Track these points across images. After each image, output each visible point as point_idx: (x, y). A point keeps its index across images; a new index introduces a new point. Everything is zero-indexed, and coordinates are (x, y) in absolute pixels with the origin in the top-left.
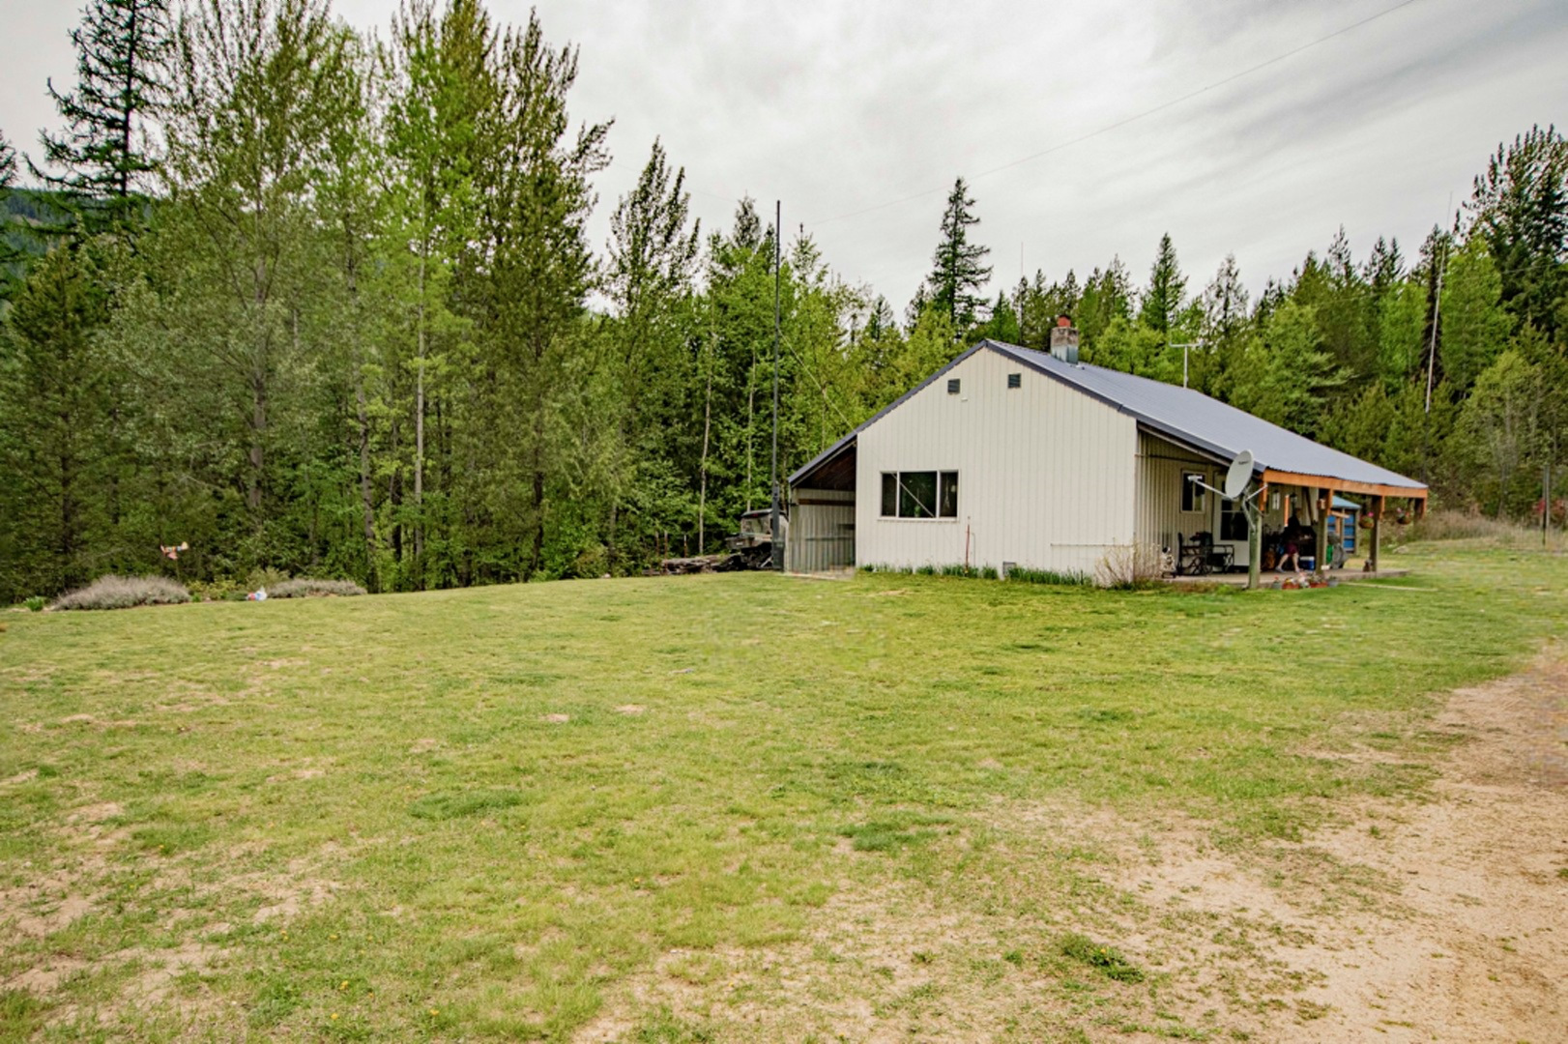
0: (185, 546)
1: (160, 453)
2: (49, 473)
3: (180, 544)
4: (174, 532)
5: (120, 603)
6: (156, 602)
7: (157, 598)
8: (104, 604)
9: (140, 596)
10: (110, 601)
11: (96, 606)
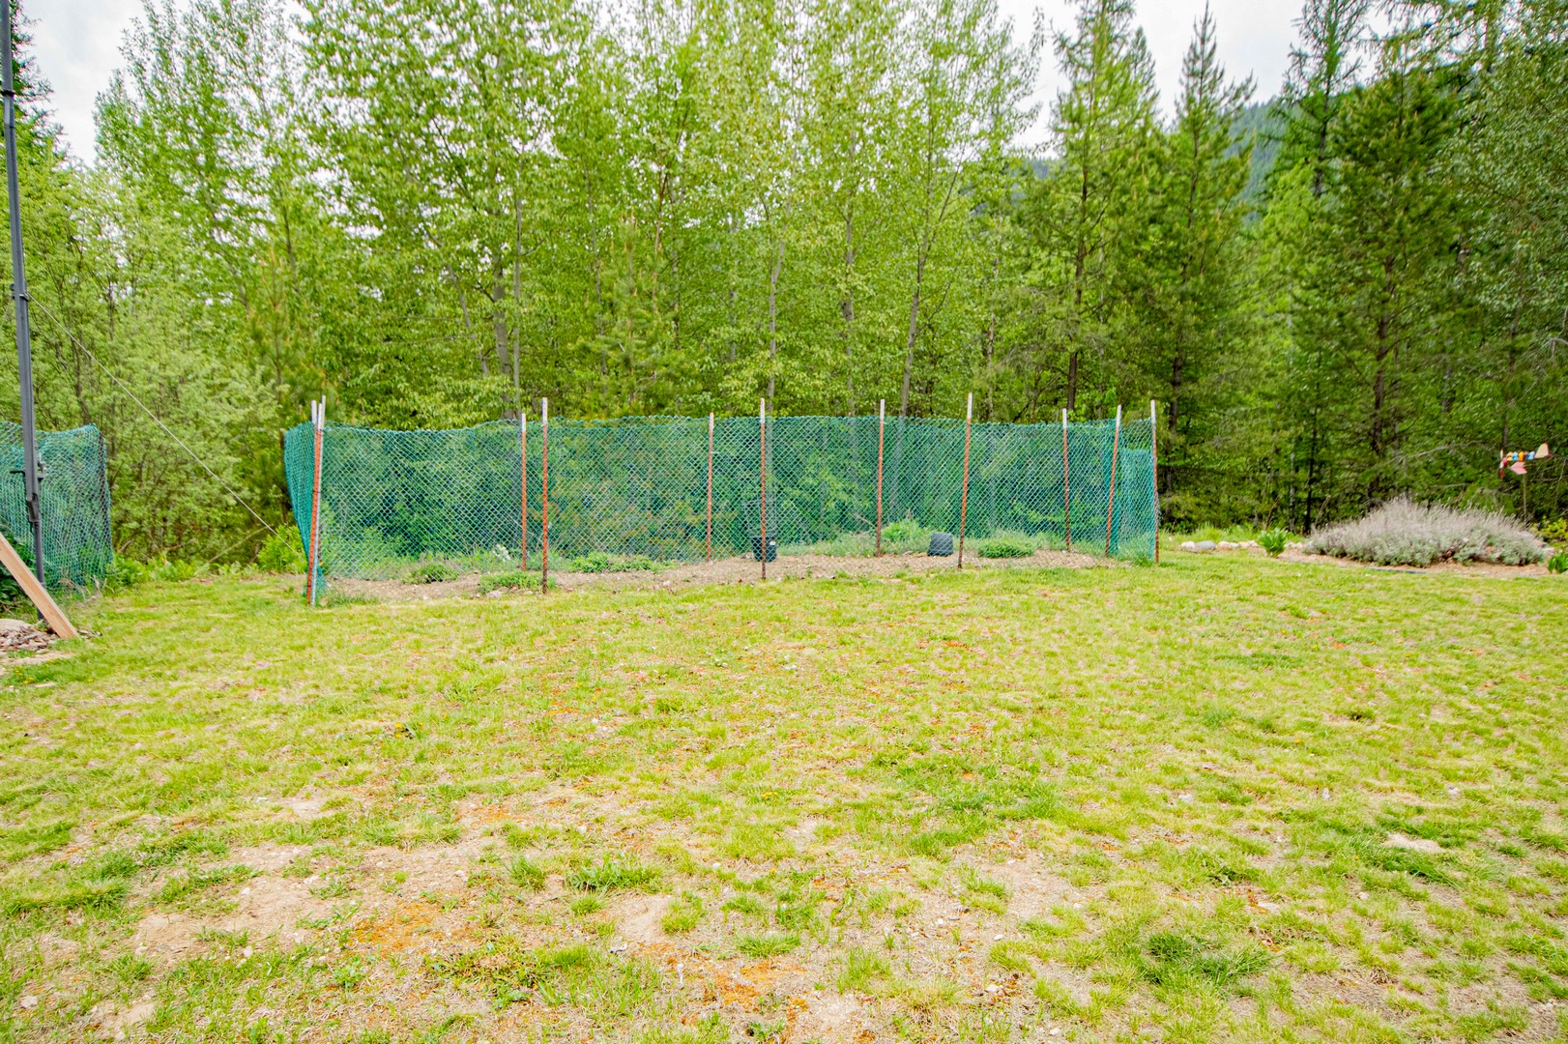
0: (1543, 451)
1: (1517, 303)
2: (1359, 343)
3: (1535, 449)
4: (1526, 424)
5: (1406, 555)
6: (1475, 558)
7: (1478, 551)
8: (1380, 555)
9: (1446, 544)
10: (1391, 551)
11: (1365, 556)
